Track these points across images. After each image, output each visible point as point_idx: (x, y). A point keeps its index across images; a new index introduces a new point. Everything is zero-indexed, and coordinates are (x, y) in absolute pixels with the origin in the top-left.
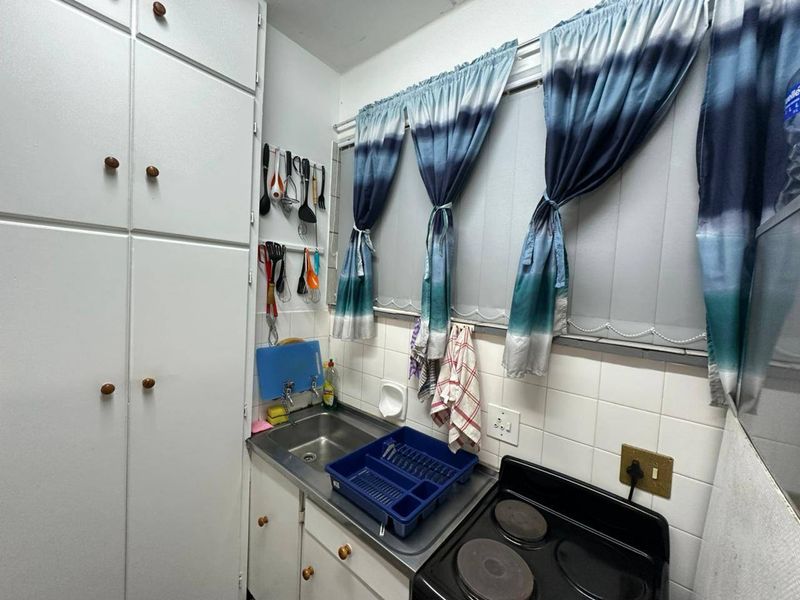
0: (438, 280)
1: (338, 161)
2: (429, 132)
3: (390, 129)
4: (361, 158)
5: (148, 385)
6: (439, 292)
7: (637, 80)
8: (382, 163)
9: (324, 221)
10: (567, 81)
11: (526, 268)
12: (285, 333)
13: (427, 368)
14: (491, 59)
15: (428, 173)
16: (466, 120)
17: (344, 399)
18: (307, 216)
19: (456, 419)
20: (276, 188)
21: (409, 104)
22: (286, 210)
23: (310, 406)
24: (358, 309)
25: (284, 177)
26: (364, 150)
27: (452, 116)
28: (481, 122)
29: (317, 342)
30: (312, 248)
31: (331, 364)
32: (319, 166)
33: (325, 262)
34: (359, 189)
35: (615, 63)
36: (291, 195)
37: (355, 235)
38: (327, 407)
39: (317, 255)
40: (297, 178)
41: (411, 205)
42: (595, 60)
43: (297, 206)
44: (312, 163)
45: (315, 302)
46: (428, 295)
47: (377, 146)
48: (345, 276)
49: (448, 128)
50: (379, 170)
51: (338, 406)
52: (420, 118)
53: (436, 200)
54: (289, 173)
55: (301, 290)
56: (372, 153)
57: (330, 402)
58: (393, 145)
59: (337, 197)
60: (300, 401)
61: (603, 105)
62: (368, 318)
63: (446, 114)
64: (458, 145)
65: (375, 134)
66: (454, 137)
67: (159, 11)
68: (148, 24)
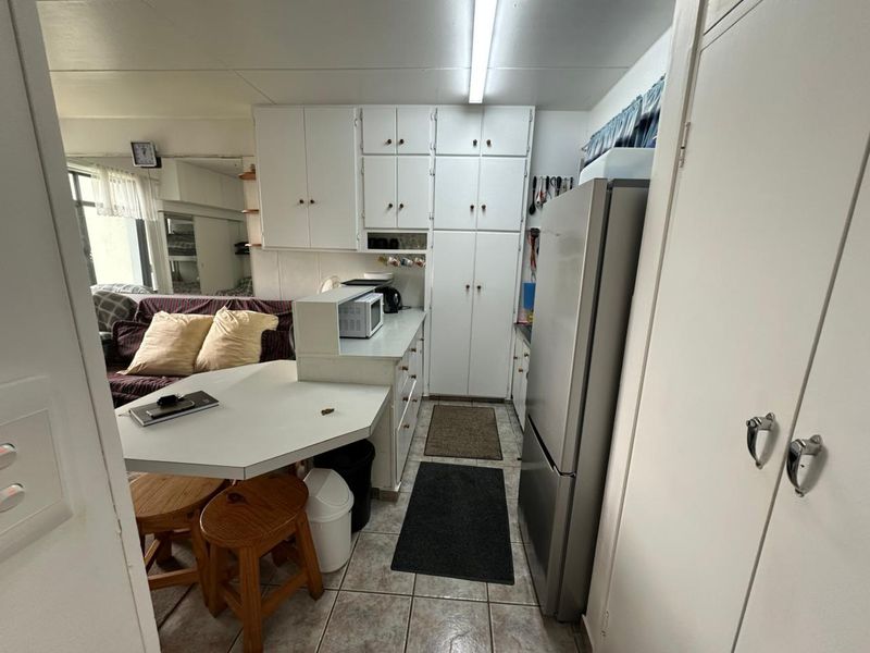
5: (479, 288)
14: (633, 105)
20: (539, 199)
25: (544, 191)
32: (569, 178)
40: (553, 189)
44: (563, 178)
54: (547, 188)
67: (489, 143)
68: (485, 150)
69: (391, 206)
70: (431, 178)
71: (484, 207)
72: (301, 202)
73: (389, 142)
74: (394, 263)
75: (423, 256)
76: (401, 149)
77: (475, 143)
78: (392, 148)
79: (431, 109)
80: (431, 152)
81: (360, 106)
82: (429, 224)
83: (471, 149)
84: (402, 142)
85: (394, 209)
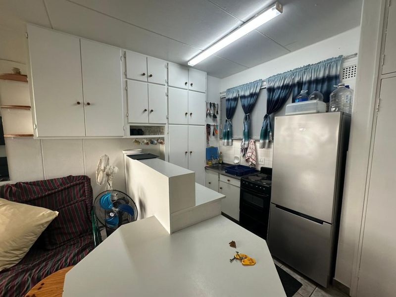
0: (246, 130)
1: (221, 101)
2: (244, 97)
3: (235, 95)
4: (228, 102)
5: (191, 152)
6: (247, 134)
7: (282, 91)
8: (233, 104)
9: (218, 117)
10: (271, 90)
11: (263, 127)
12: (211, 145)
13: (244, 150)
14: (256, 82)
15: (244, 107)
16: (252, 95)
17: (225, 162)
18: (215, 117)
19: (251, 160)
20: (209, 111)
21: (239, 90)
22: (210, 116)
23: (216, 164)
24: (228, 139)
26: (228, 100)
27: (249, 94)
28: (255, 96)
29: (217, 148)
30: (216, 124)
31: (221, 153)
32: (217, 104)
33: (218, 127)
34: (227, 110)
35: (278, 88)
36: (211, 113)
37: (227, 121)
38: (220, 164)
39: (217, 126)
40: (212, 108)
41: (240, 114)
42: (276, 86)
43: (212, 115)
44: (215, 103)
45: (216, 137)
46: (244, 134)
47: (232, 99)
48: (225, 131)
49: (248, 97)
50: (232, 105)
51: (223, 163)
52: (242, 94)
53: (246, 113)
54: (211, 107)
55: (214, 135)
56: (230, 101)
57: (221, 162)
58: (236, 99)
59: (221, 111)
60: (214, 161)
61: (276, 96)
62: (230, 140)
63: (247, 94)
64: (250, 101)
65: (231, 96)
66: (249, 99)
67: (192, 84)
68: (190, 88)
69: (146, 110)
70: (166, 97)
71: (191, 114)
72: (78, 103)
73: (144, 74)
74: (147, 144)
75: (163, 139)
76: (150, 79)
77: (186, 83)
78: (145, 78)
79: (165, 62)
80: (166, 84)
81: (125, 50)
82: (166, 121)
83: (184, 86)
84: (151, 76)
85: (147, 112)
